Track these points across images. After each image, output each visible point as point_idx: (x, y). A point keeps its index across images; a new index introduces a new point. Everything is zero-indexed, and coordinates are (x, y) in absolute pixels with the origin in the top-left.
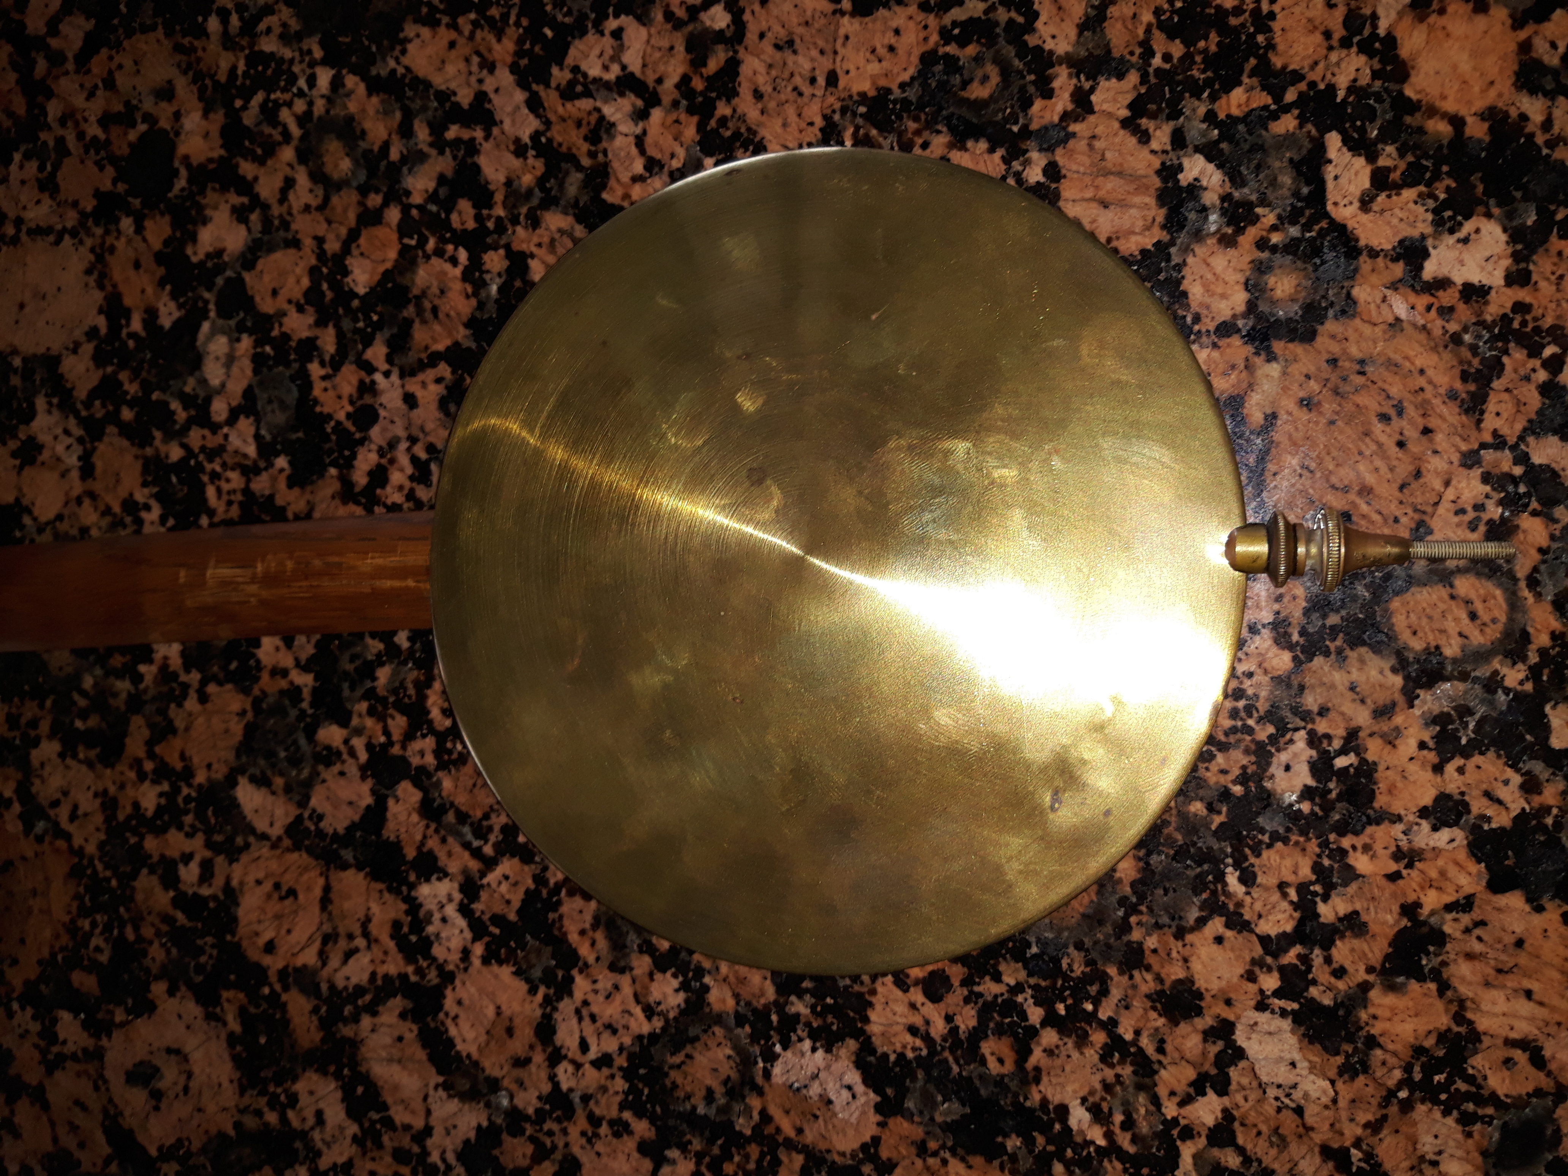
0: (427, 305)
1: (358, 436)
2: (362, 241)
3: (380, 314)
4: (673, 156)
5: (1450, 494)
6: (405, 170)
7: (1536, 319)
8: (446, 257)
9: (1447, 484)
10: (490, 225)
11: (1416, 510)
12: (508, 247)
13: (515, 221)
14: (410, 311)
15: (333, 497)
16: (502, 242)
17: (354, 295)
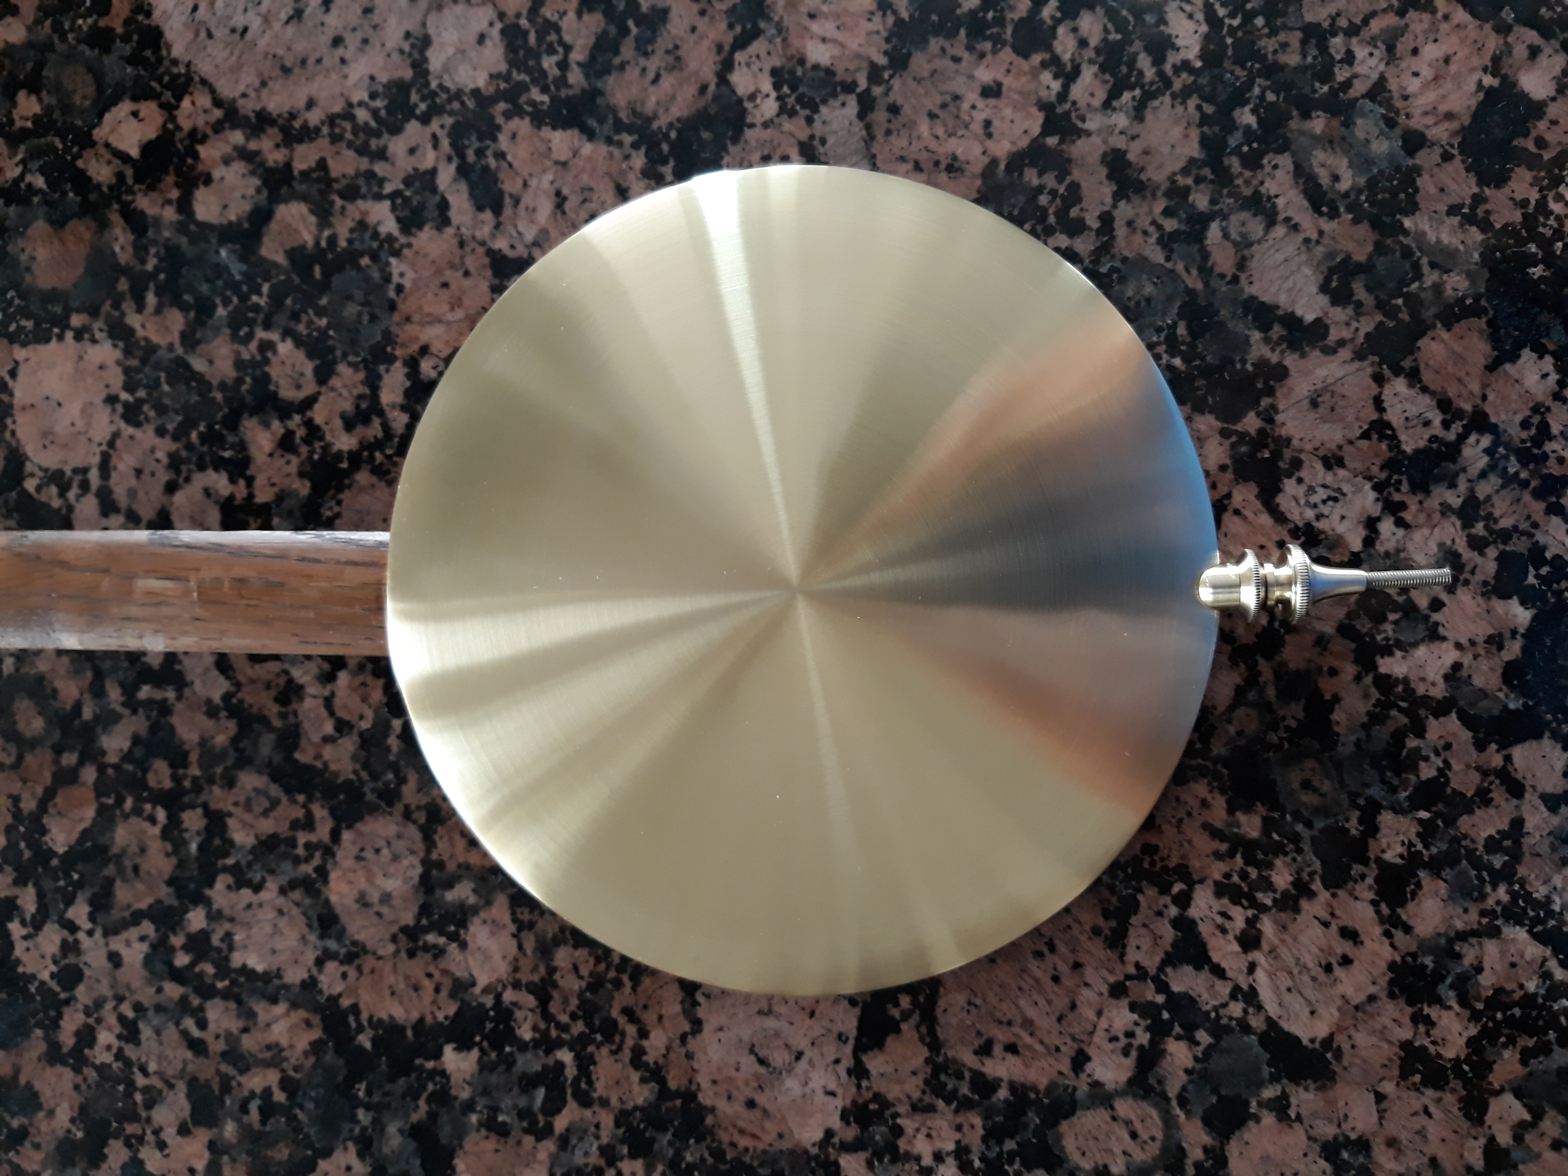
0: (128, 864)
1: (63, 996)
2: (58, 799)
3: (82, 875)
4: (361, 717)
5: (1103, 1024)
6: (99, 730)
7: (1163, 859)
8: (145, 814)
9: (1099, 1014)
10: (187, 784)
11: (1074, 1039)
12: (205, 806)
13: (211, 781)
14: (110, 870)
15: (39, 1059)
16: (200, 801)
17: (52, 853)
